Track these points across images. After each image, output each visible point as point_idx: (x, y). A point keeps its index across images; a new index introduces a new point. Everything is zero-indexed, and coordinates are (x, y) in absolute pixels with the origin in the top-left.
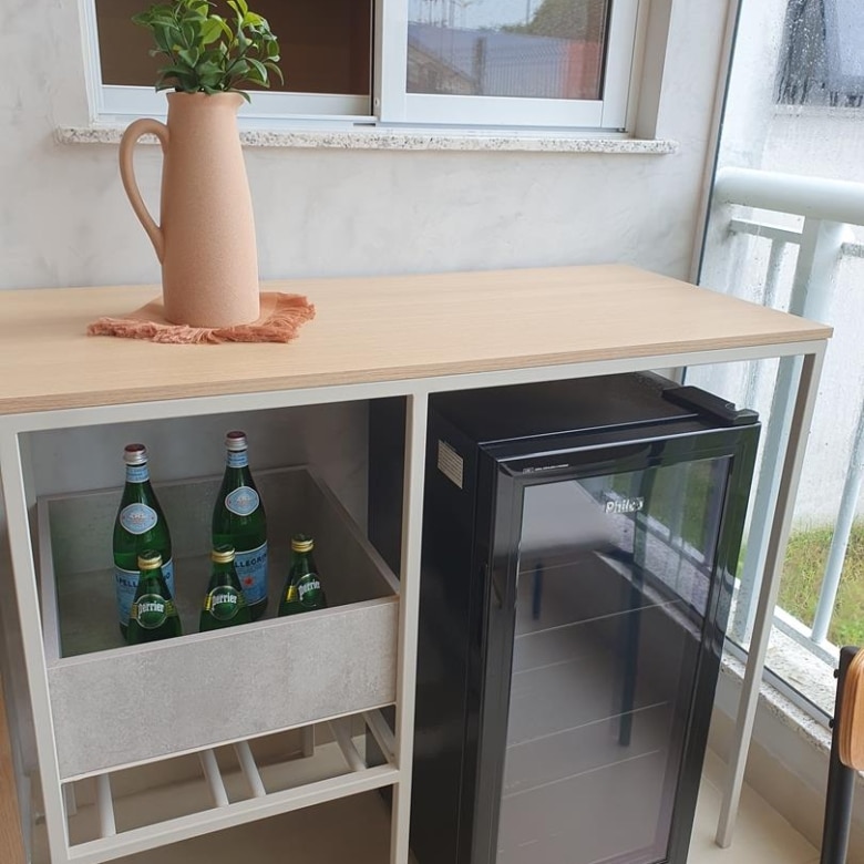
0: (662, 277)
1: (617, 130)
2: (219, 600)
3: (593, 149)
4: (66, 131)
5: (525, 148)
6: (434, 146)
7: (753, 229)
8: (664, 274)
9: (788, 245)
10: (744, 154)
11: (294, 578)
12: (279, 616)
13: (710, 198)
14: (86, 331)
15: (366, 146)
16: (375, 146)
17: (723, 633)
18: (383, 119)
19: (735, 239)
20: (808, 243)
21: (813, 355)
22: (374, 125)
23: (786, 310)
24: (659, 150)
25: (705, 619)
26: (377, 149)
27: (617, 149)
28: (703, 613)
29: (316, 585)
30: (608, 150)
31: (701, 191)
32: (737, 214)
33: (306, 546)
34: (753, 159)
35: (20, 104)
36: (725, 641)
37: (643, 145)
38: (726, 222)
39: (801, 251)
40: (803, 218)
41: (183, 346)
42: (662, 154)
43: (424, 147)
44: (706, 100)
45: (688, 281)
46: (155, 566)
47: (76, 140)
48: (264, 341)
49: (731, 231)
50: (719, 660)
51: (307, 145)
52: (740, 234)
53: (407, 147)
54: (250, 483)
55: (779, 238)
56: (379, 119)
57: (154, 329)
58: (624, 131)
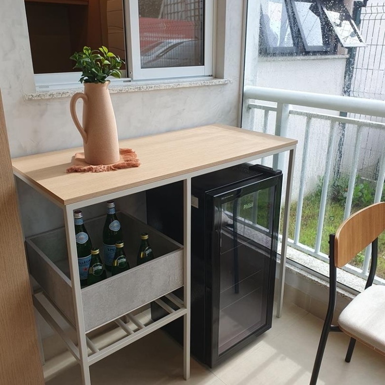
0: (230, 126)
1: (210, 76)
2: (120, 261)
3: (206, 84)
4: (30, 96)
5: (185, 86)
6: (156, 88)
7: (256, 107)
8: (231, 125)
9: (270, 112)
10: (251, 81)
11: (142, 249)
12: (137, 265)
13: (242, 97)
14: (66, 171)
15: (134, 91)
16: (136, 90)
17: (276, 253)
18: (134, 79)
19: (251, 110)
20: (279, 111)
21: (293, 150)
22: (130, 81)
23: (274, 134)
24: (226, 82)
25: (271, 250)
26: (137, 91)
27: (214, 84)
28: (270, 248)
29: (150, 250)
30: (211, 84)
31: (239, 95)
32: (251, 102)
33: (146, 237)
34: (254, 82)
35: (10, 87)
36: (277, 255)
37: (221, 81)
38: (247, 105)
39: (277, 114)
40: (277, 103)
41: (104, 172)
42: (226, 84)
43: (153, 89)
44: (238, 63)
45: (237, 127)
46: (98, 253)
47: (33, 99)
48: (131, 167)
49: (249, 108)
50: (276, 261)
51: (114, 92)
52: (253, 109)
53: (147, 90)
54: (116, 219)
55: (267, 110)
56: (132, 79)
57: (92, 168)
58: (212, 76)
